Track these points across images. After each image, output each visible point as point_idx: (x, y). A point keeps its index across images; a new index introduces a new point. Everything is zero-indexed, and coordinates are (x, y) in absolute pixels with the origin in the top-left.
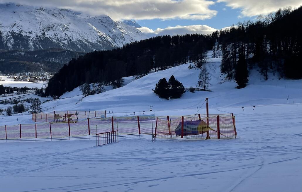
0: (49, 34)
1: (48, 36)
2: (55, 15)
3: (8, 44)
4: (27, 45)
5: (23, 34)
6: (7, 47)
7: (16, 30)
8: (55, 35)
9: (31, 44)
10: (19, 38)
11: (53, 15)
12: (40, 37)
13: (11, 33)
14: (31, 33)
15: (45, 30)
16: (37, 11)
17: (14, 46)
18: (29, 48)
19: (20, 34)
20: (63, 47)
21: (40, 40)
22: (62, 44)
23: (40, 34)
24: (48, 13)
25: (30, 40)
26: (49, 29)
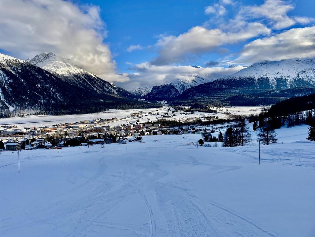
0: (302, 76)
1: (301, 78)
2: (308, 63)
3: (273, 85)
4: (285, 85)
5: (284, 78)
6: (272, 87)
7: (279, 76)
8: (307, 76)
9: (289, 84)
10: (280, 81)
11: (306, 63)
12: (296, 79)
13: (276, 78)
14: (289, 77)
15: (300, 73)
16: (294, 62)
17: (277, 86)
18: (287, 87)
19: (281, 78)
20: (312, 84)
21: (295, 81)
22: (312, 82)
23: (295, 77)
24: (303, 62)
25: (288, 81)
26: (303, 73)
